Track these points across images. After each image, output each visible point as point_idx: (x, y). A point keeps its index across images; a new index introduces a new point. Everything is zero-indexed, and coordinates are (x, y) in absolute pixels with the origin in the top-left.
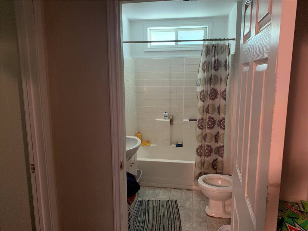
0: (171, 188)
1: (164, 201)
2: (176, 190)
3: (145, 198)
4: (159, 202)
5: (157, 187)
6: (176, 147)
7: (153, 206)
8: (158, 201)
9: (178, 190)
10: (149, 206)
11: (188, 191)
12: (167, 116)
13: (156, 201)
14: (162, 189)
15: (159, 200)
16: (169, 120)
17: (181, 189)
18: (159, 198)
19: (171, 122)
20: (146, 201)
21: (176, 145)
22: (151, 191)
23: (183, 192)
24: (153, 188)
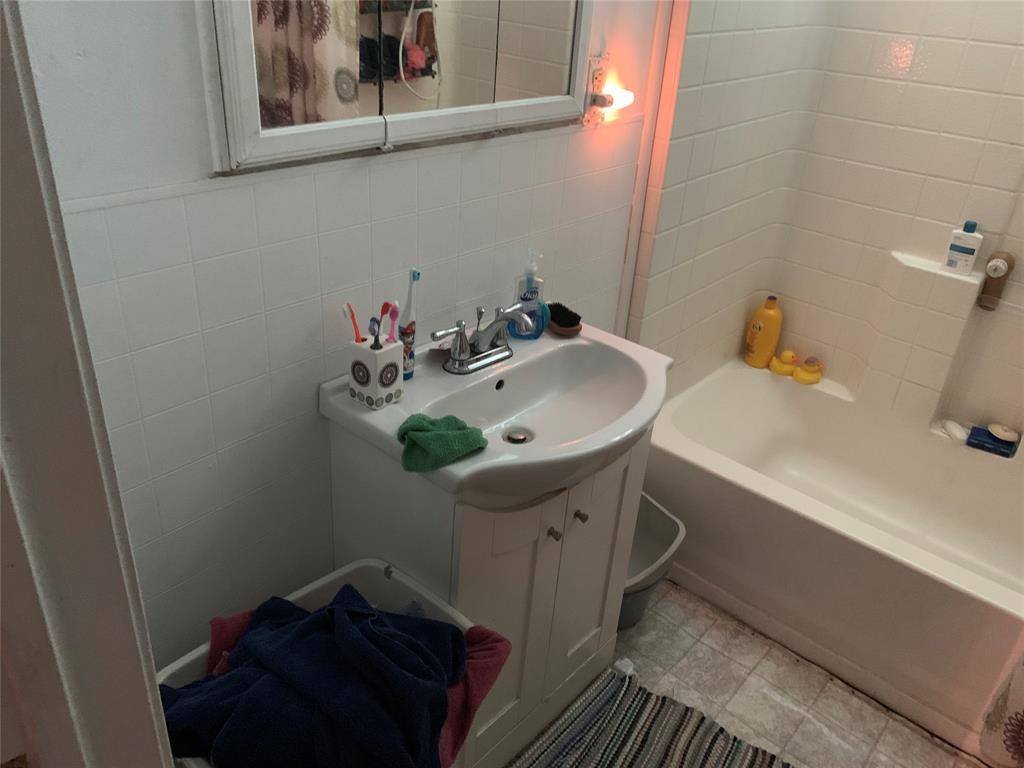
0: (833, 675)
1: (744, 748)
2: (855, 701)
3: (659, 669)
4: (715, 739)
5: (755, 631)
6: (969, 443)
7: (668, 751)
8: (713, 724)
9: (868, 710)
10: (644, 741)
11: (928, 747)
12: (971, 252)
13: (703, 718)
14: (775, 652)
15: (721, 722)
16: (975, 280)
17: (888, 709)
18: (729, 708)
19: (991, 293)
20: (649, 695)
21: (971, 436)
22: (712, 640)
23: (893, 732)
24: (732, 625)
